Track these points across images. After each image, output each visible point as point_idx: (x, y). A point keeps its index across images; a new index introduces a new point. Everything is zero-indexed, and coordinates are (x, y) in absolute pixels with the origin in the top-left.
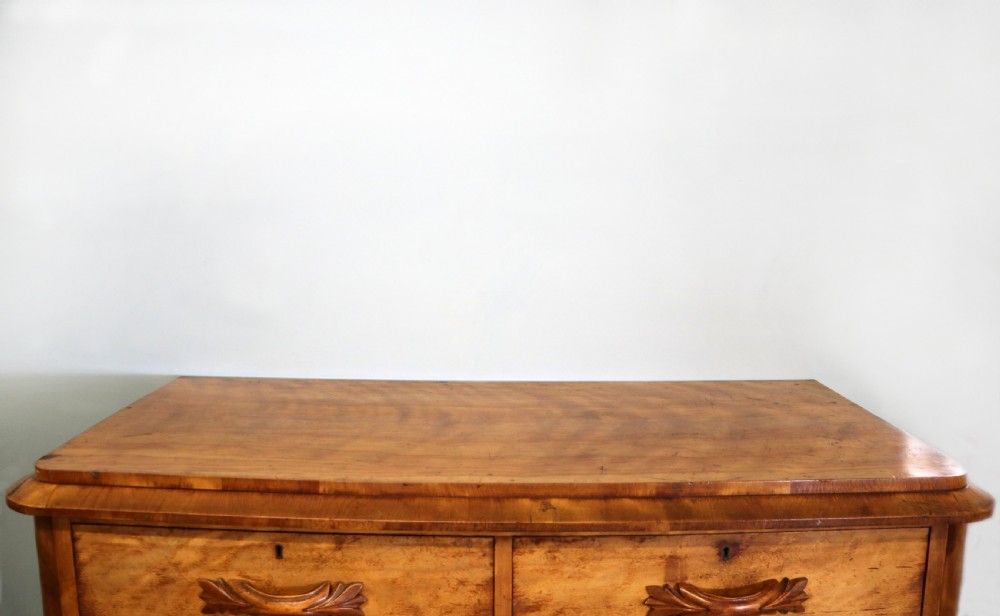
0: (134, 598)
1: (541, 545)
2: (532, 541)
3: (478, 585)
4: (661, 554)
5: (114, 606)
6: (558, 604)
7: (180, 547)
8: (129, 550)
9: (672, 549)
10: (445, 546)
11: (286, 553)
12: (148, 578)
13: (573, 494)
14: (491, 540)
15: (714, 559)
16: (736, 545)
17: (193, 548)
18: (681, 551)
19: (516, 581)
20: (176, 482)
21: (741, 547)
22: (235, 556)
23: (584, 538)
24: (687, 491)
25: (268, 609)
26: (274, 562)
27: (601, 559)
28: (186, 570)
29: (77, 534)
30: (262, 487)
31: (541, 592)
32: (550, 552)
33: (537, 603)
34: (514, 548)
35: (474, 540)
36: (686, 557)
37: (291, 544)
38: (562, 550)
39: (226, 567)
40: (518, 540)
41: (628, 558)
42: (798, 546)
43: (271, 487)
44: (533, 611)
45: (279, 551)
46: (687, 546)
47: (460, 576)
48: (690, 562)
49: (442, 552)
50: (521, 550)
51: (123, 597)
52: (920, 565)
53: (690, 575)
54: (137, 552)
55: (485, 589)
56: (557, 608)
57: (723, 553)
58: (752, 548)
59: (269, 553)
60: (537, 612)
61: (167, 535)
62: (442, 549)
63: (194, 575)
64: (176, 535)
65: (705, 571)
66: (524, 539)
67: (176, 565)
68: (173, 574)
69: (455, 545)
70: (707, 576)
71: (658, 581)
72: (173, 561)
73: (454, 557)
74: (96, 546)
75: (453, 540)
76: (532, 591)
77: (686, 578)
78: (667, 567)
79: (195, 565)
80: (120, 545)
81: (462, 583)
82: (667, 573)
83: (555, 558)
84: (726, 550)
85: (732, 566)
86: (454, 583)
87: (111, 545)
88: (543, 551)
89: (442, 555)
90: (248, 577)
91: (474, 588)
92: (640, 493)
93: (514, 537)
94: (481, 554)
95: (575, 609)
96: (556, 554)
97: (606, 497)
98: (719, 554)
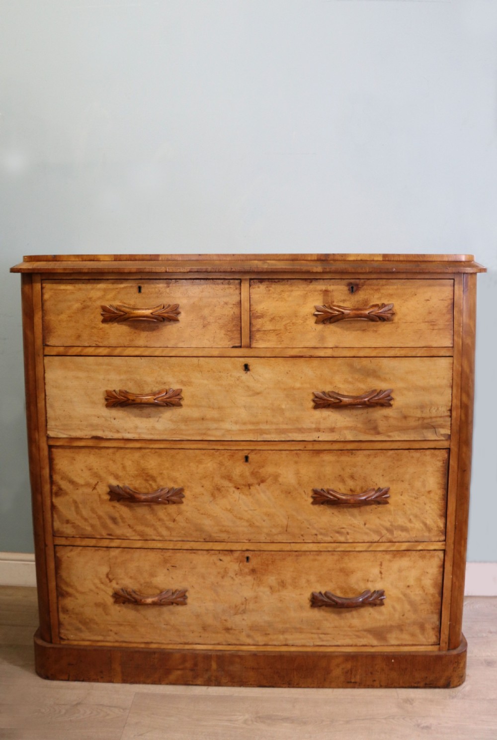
0: (69, 317)
1: (263, 283)
2: (259, 282)
3: (234, 304)
4: (321, 289)
5: (59, 321)
6: (272, 314)
7: (92, 289)
8: (68, 292)
9: (326, 286)
10: (218, 284)
11: (143, 290)
12: (77, 306)
13: (278, 259)
14: (239, 281)
15: (347, 292)
16: (357, 285)
17: (99, 289)
18: (331, 288)
19: (251, 302)
20: (92, 258)
21: (359, 286)
22: (119, 293)
23: (283, 279)
24: (331, 258)
25: (134, 313)
26: (138, 295)
27: (292, 291)
28: (95, 301)
29: (44, 285)
30: (132, 258)
31: (263, 308)
32: (267, 287)
33: (262, 314)
34: (250, 286)
35: (231, 281)
36: (333, 291)
37: (146, 285)
38: (273, 286)
39: (114, 299)
40: (252, 281)
41: (305, 290)
42: (388, 287)
43: (137, 258)
44: (260, 318)
45: (140, 289)
46: (333, 285)
47: (225, 300)
48: (335, 294)
49: (217, 287)
50: (254, 286)
51: (63, 317)
52: (451, 299)
53: (335, 300)
54: (72, 293)
55: (237, 307)
56: (272, 317)
57: (351, 289)
58: (365, 287)
59: (136, 290)
60: (262, 319)
61: (87, 283)
62: (217, 286)
63: (99, 303)
64: (91, 283)
65: (343, 298)
66: (255, 281)
67: (90, 299)
68: (89, 303)
69: (222, 283)
70: (344, 301)
71: (319, 303)
72: (89, 297)
73: (222, 290)
74: (52, 291)
75: (222, 281)
76: (259, 308)
77: (333, 302)
78: (324, 295)
79: (99, 298)
80: (64, 290)
81: (226, 303)
82: (324, 299)
83: (270, 290)
84: (352, 288)
85: (356, 296)
86: (222, 303)
87: (61, 290)
88: (265, 287)
89: (217, 289)
90: (125, 303)
91: (231, 306)
92: (309, 258)
93: (251, 279)
94: (235, 288)
95: (280, 317)
96: (271, 289)
97: (293, 260)
98: (349, 290)
